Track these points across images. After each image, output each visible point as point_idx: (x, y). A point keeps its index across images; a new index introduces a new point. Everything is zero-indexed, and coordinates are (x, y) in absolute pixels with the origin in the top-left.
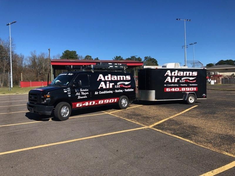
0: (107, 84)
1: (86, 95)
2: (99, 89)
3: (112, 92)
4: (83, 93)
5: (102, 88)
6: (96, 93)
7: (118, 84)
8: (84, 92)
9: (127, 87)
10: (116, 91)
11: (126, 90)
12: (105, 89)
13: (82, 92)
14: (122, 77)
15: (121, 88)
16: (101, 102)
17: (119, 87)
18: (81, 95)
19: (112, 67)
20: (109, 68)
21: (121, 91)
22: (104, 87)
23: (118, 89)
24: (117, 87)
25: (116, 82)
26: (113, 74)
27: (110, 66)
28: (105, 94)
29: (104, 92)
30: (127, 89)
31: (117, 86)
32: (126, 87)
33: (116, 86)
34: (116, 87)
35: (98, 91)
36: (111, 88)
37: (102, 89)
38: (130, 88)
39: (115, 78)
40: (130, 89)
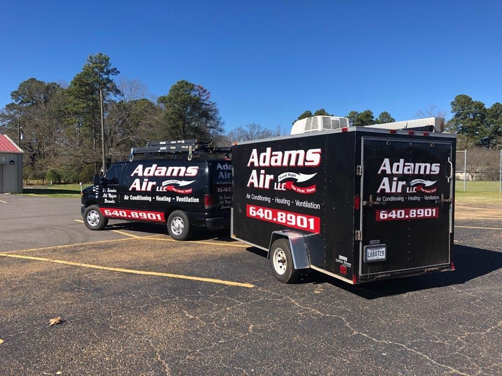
0: (144, 183)
1: (114, 199)
2: (130, 191)
3: (149, 199)
4: (110, 196)
5: (134, 189)
6: (126, 198)
7: (163, 185)
8: (112, 193)
9: (182, 192)
10: (158, 198)
11: (179, 199)
12: (138, 191)
13: (109, 193)
14: (176, 169)
15: (169, 193)
16: (135, 215)
17: (164, 190)
18: (109, 199)
19: (165, 148)
20: (159, 151)
21: (169, 199)
22: (138, 189)
23: (161, 194)
24: (161, 190)
25: (159, 180)
26: (160, 164)
27: (161, 148)
28: (138, 200)
29: (138, 198)
30: (182, 196)
31: (161, 188)
32: (179, 191)
33: (158, 188)
34: (157, 190)
35: (129, 194)
36: (149, 192)
37: (135, 192)
38: (189, 195)
39: (163, 171)
40: (190, 197)
